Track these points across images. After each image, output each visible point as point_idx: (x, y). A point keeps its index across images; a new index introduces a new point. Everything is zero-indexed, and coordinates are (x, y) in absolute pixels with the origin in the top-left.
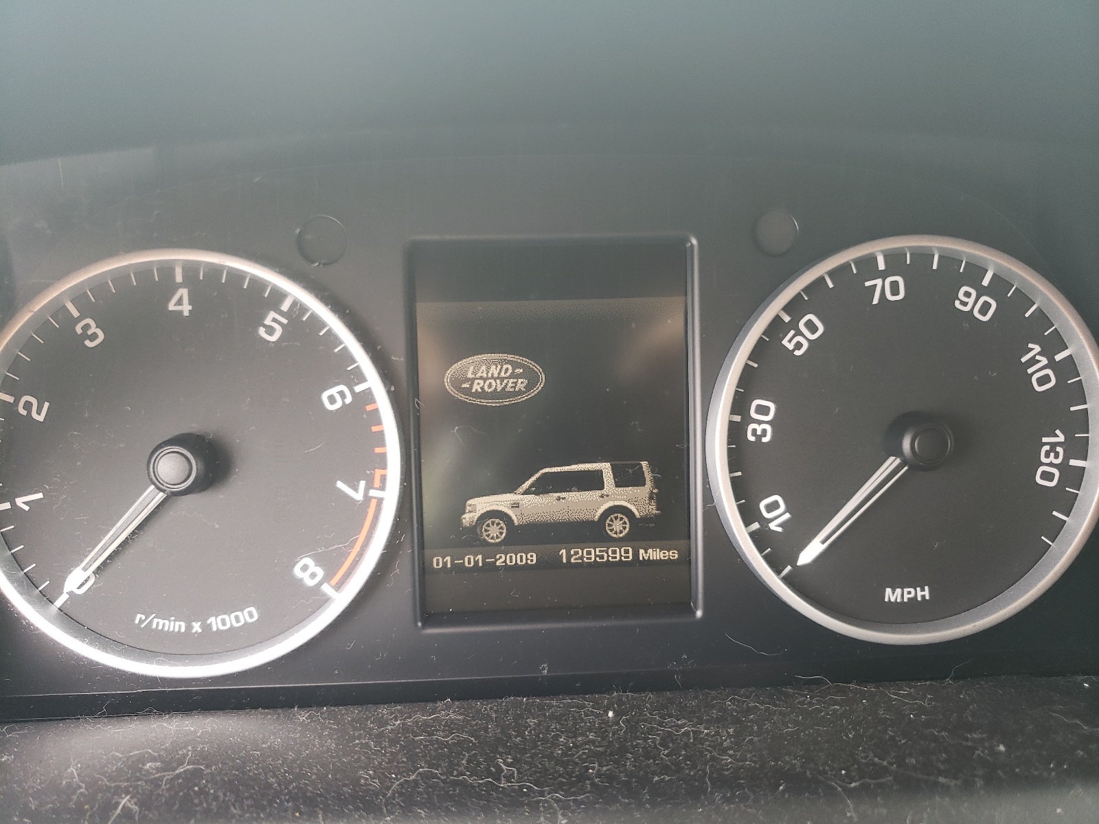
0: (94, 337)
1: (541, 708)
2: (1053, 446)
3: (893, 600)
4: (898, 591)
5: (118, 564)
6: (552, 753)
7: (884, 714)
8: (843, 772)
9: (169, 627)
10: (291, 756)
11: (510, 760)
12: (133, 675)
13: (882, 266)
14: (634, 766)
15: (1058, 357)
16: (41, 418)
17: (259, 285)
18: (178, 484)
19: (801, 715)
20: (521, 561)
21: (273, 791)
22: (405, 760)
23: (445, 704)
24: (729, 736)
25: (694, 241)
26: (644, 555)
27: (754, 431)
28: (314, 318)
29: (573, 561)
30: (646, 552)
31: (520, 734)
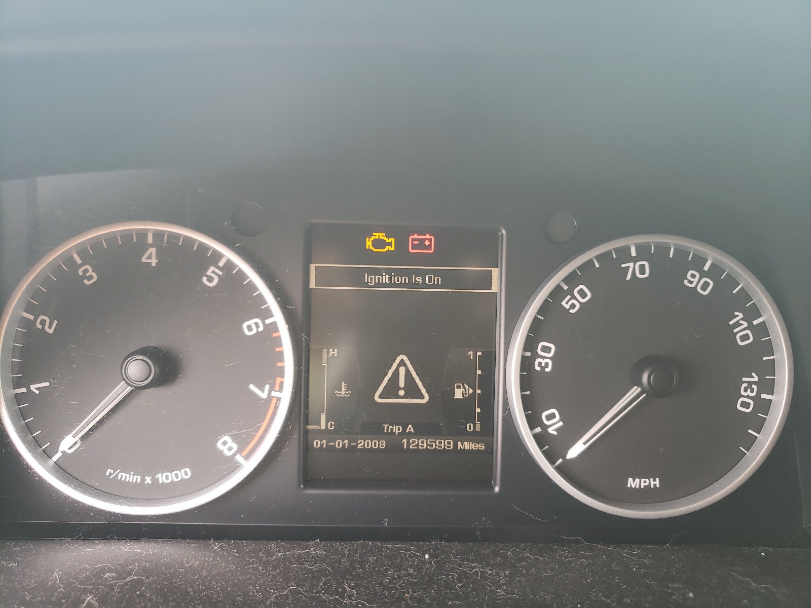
0: (90, 278)
1: (380, 549)
2: (750, 384)
3: (633, 486)
4: (637, 480)
5: (97, 435)
6: (382, 581)
7: (615, 567)
8: (579, 606)
9: (129, 478)
10: (205, 573)
11: (352, 585)
12: (102, 511)
13: (634, 254)
14: (437, 593)
15: (755, 322)
16: (51, 331)
17: (203, 248)
18: (142, 381)
19: (558, 565)
20: (375, 446)
21: (189, 597)
22: (281, 580)
23: (315, 543)
24: (505, 576)
25: (504, 232)
26: (461, 446)
27: (540, 364)
28: (240, 272)
29: (411, 447)
30: (462, 444)
31: (362, 567)
